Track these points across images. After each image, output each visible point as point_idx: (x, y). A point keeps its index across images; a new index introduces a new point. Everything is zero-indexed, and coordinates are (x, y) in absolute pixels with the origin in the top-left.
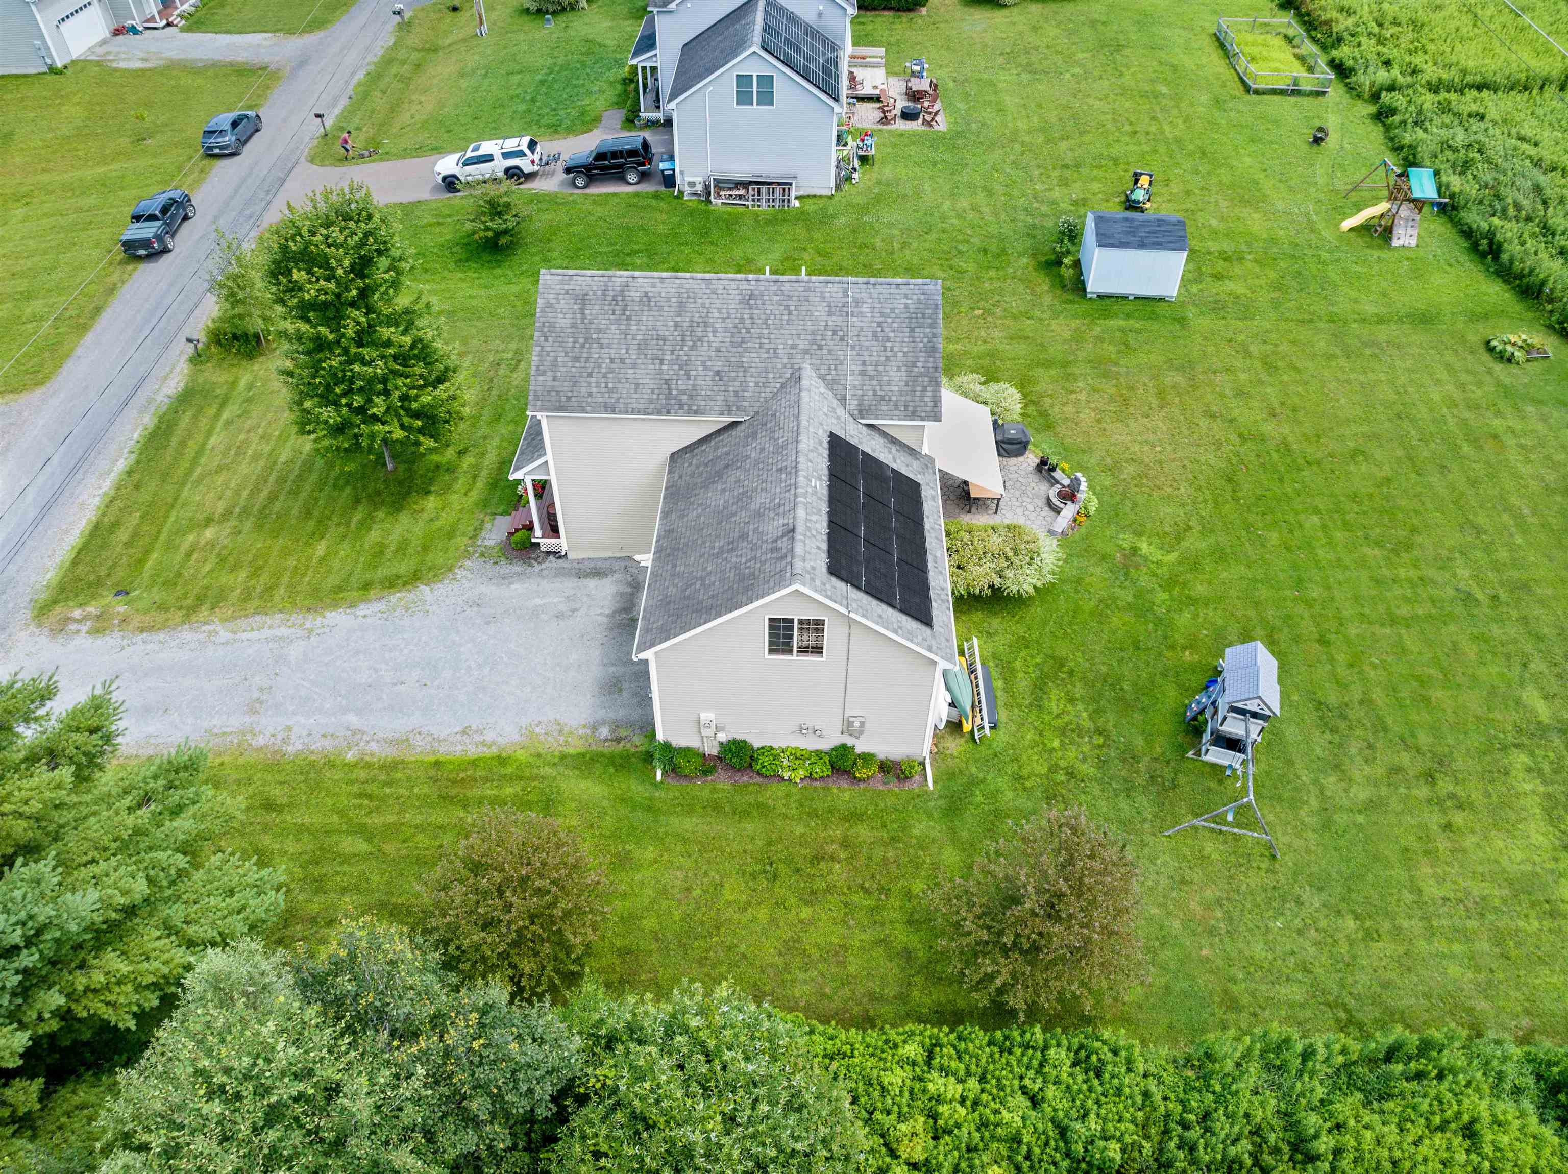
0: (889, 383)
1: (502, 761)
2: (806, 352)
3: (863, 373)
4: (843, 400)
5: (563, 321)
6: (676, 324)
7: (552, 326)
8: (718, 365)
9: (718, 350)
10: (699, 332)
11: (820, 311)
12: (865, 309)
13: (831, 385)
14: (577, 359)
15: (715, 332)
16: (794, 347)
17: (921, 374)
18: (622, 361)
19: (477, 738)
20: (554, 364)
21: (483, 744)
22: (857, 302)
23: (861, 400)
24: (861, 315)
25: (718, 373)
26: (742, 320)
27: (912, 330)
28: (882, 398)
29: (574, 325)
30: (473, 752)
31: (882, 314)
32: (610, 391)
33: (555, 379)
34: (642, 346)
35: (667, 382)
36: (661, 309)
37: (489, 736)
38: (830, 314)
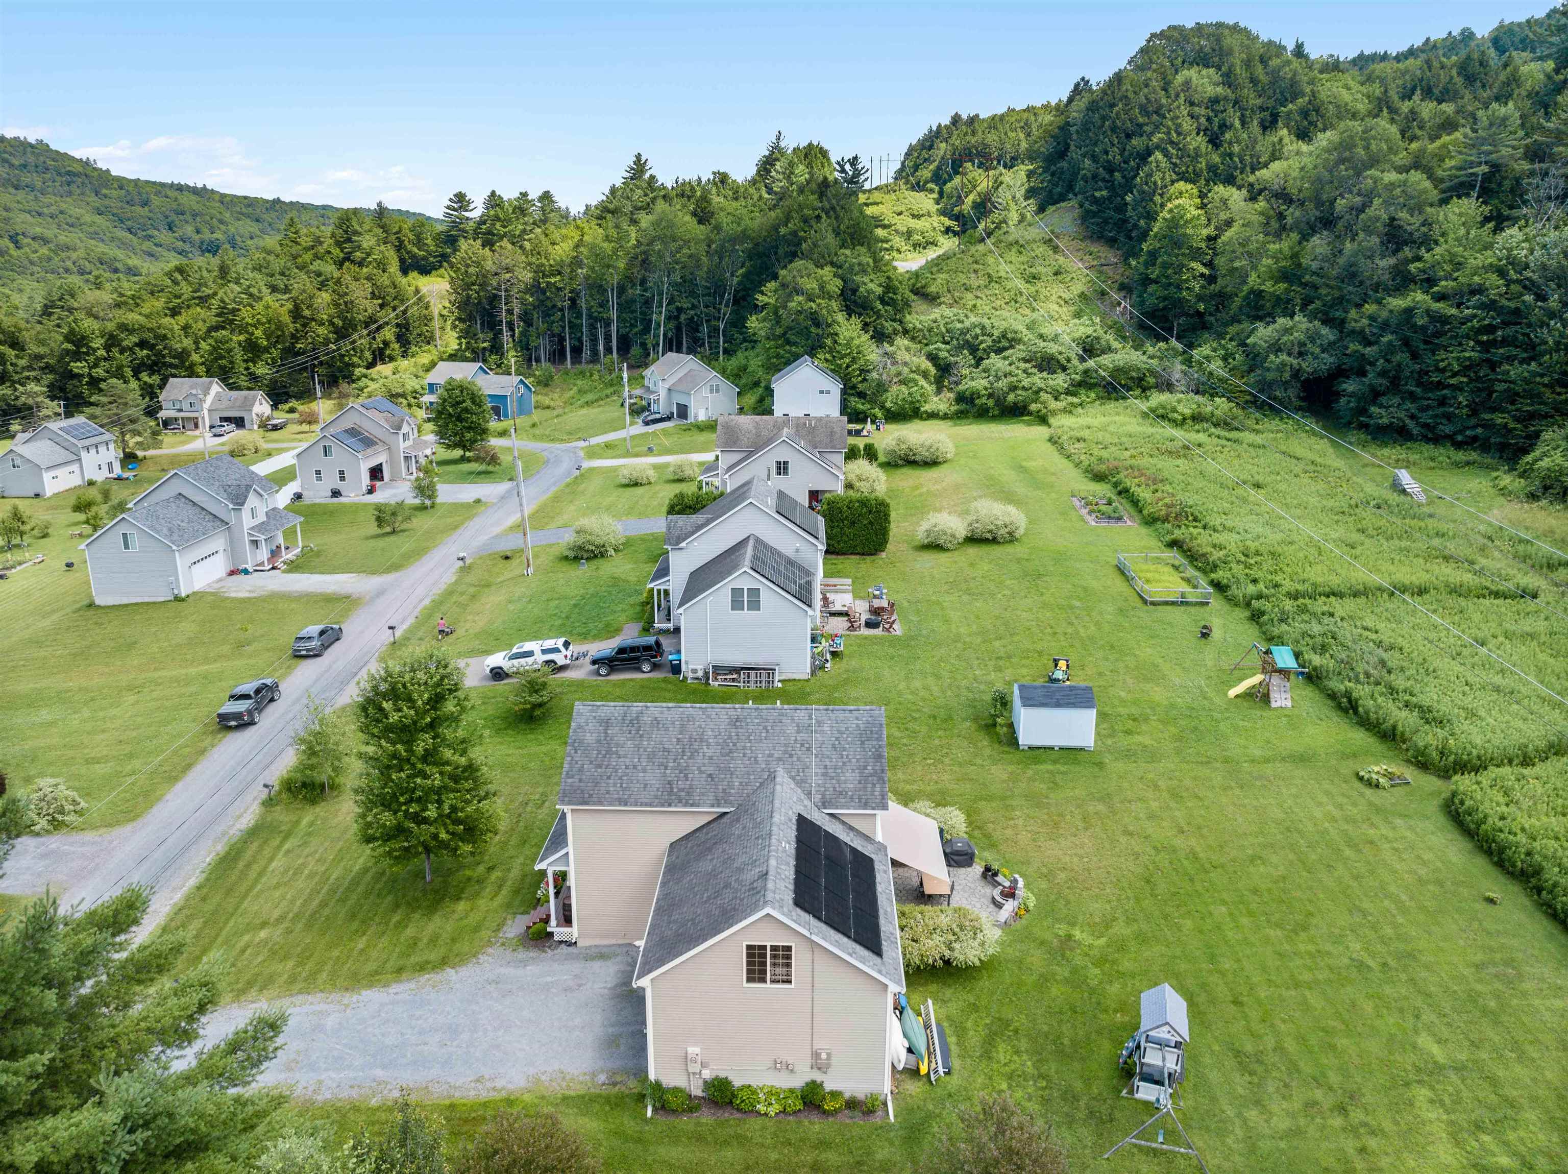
0: (845, 782)
1: (510, 1102)
2: (780, 759)
3: (825, 775)
4: (809, 794)
5: (590, 738)
6: (678, 740)
7: (581, 742)
8: (710, 770)
9: (711, 758)
10: (696, 745)
11: (791, 729)
12: (826, 728)
13: (800, 783)
14: (600, 766)
15: (708, 745)
16: (771, 755)
17: (871, 775)
18: (635, 767)
19: (489, 1085)
20: (581, 769)
21: (494, 1089)
22: (819, 723)
23: (823, 795)
24: (822, 732)
25: (710, 776)
26: (730, 737)
27: (863, 743)
28: (841, 793)
29: (598, 741)
30: (484, 1096)
31: (839, 732)
32: (624, 790)
33: (580, 780)
34: (651, 757)
35: (669, 783)
36: (667, 729)
37: (499, 1084)
38: (798, 732)
